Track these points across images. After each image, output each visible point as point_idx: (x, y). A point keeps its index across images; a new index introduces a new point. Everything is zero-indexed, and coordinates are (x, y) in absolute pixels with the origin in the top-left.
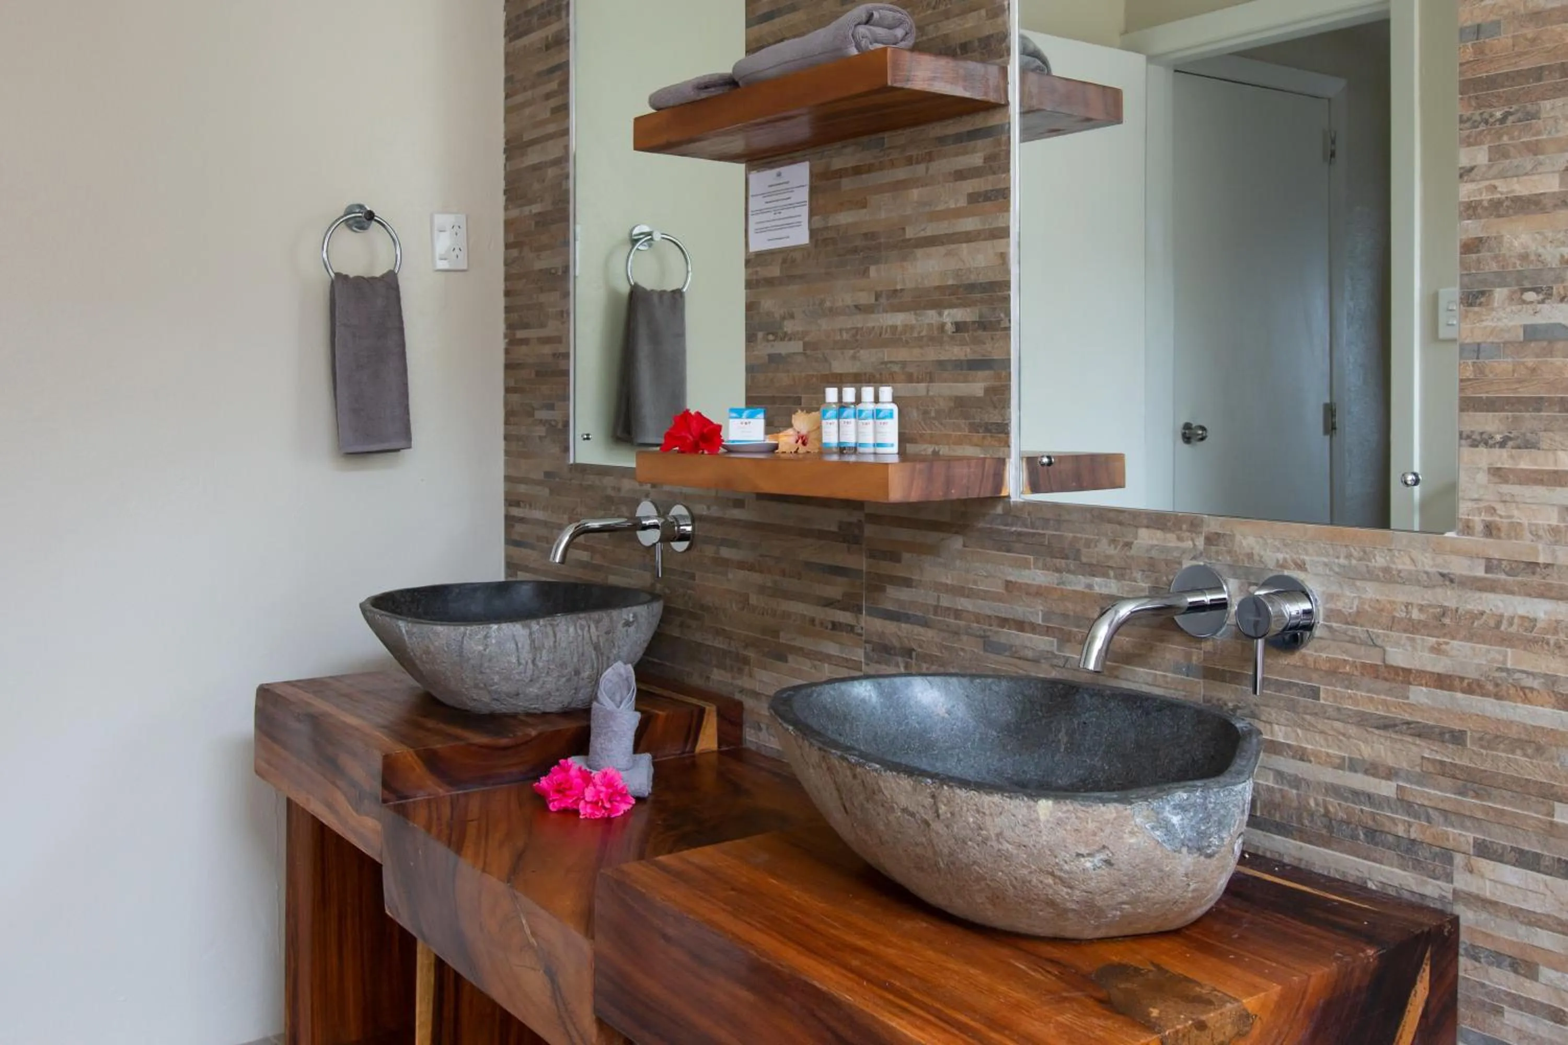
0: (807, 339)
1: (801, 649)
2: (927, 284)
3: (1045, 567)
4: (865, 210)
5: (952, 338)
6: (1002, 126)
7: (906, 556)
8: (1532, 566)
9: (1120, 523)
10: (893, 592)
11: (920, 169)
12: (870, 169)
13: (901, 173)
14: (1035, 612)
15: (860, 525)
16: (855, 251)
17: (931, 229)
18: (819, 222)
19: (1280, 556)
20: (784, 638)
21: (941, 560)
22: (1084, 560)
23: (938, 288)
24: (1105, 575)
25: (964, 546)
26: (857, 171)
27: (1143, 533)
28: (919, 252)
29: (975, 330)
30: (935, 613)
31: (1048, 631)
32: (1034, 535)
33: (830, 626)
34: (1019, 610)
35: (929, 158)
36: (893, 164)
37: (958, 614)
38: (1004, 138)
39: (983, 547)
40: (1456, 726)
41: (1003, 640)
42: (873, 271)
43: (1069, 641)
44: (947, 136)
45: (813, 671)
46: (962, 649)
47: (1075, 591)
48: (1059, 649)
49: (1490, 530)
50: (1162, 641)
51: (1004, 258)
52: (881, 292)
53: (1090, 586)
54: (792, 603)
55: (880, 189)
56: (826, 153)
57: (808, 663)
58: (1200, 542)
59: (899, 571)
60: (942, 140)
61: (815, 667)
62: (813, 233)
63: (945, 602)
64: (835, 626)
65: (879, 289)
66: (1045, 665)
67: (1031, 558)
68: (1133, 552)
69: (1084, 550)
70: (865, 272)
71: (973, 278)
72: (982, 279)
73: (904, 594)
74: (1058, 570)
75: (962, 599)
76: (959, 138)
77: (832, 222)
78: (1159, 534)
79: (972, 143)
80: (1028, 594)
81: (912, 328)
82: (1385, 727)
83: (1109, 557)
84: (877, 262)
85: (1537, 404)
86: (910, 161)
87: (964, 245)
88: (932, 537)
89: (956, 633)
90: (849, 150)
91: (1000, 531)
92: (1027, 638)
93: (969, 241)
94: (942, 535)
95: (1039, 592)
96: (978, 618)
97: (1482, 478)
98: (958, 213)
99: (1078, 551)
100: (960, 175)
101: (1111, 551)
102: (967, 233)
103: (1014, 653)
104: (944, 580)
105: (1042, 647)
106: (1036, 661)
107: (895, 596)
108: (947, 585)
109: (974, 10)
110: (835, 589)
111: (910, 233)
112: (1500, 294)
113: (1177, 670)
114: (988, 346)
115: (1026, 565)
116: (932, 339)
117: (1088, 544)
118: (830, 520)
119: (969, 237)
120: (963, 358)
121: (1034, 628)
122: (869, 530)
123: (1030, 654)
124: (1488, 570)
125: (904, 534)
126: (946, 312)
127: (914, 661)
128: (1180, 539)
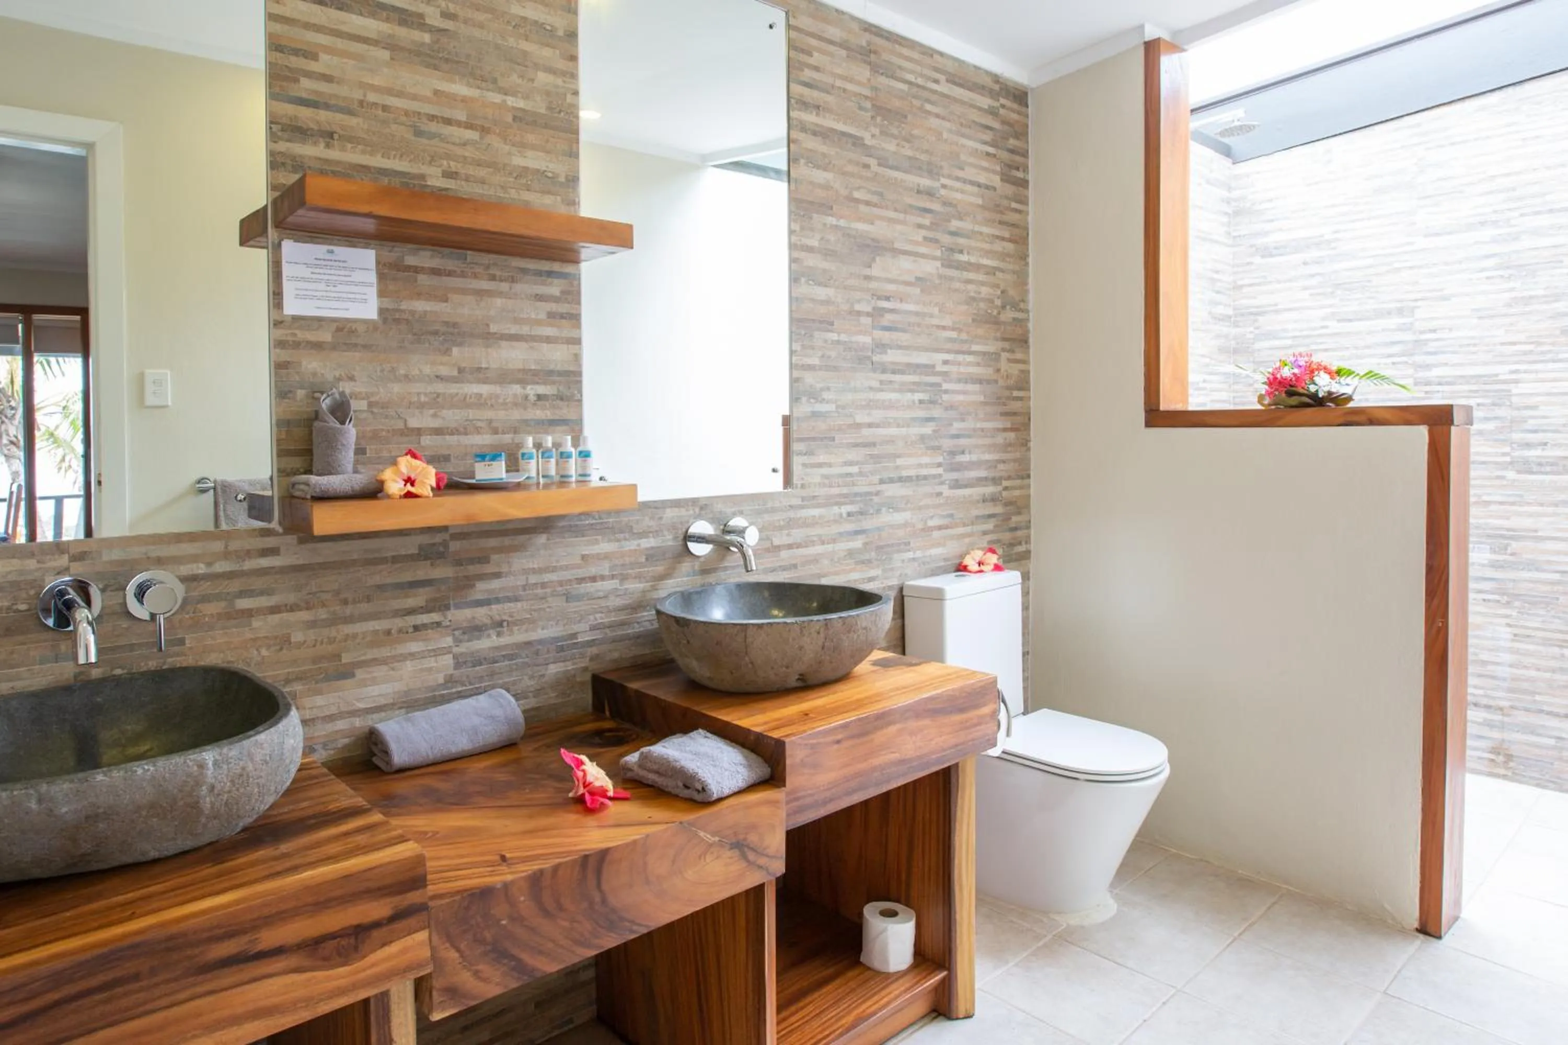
0: (372, 399)
1: (375, 660)
2: (511, 366)
3: (610, 541)
4: (445, 304)
5: (535, 404)
6: (575, 275)
7: (495, 557)
8: (814, 497)
9: (656, 508)
10: (481, 586)
11: (504, 286)
12: (450, 274)
13: (485, 285)
14: (604, 568)
15: (445, 544)
16: (436, 333)
17: (514, 329)
18: (388, 303)
19: (733, 510)
20: (346, 658)
21: (528, 553)
22: (635, 531)
23: (519, 370)
24: (647, 537)
25: (548, 539)
26: (435, 272)
27: (668, 510)
28: (504, 343)
29: (553, 400)
30: (525, 590)
31: (613, 577)
32: (602, 523)
33: (411, 630)
34: (593, 570)
35: (513, 280)
36: (475, 276)
37: (543, 585)
38: (576, 283)
39: (564, 538)
40: (794, 562)
41: (582, 591)
42: (455, 350)
43: (627, 579)
44: (529, 269)
45: (391, 672)
46: (549, 607)
47: (630, 550)
48: (621, 585)
49: (803, 486)
50: (679, 563)
51: (577, 358)
52: (465, 368)
53: (639, 545)
54: (358, 625)
55: (464, 291)
56: (396, 249)
57: (385, 668)
58: (697, 510)
59: (489, 569)
60: (524, 271)
61: (393, 669)
62: (381, 311)
63: (533, 579)
64: (416, 628)
65: (463, 365)
66: (612, 598)
67: (599, 537)
68: (663, 522)
69: (634, 526)
70: (447, 352)
71: (552, 367)
72: (559, 368)
73: (495, 584)
74: (618, 541)
75: (548, 575)
76: (539, 273)
77: (404, 306)
78: (676, 510)
79: (550, 280)
80: (599, 559)
81: (497, 396)
82: (772, 571)
83: (649, 527)
84: (460, 345)
85: (814, 439)
86: (493, 278)
87: (545, 345)
88: (522, 538)
89: (542, 598)
90: (422, 253)
91: (577, 526)
92: (599, 585)
93: (549, 343)
94: (527, 536)
95: (606, 556)
96: (561, 583)
97: (800, 467)
98: (538, 322)
99: (631, 527)
100: (540, 298)
101: (652, 523)
102: (548, 337)
103: (591, 597)
104: (531, 566)
105: (610, 587)
106: (606, 597)
107: (482, 589)
108: (534, 568)
109: (553, 194)
110: (418, 599)
111: (493, 328)
112: (804, 399)
113: (688, 576)
114: (565, 411)
115: (597, 542)
116: (516, 405)
117: (637, 522)
118: (410, 546)
119: (548, 340)
120: (544, 418)
121: (603, 578)
122: (454, 546)
123: (601, 594)
124: (803, 501)
125: (493, 542)
126: (529, 387)
127: (505, 629)
128: (687, 510)
